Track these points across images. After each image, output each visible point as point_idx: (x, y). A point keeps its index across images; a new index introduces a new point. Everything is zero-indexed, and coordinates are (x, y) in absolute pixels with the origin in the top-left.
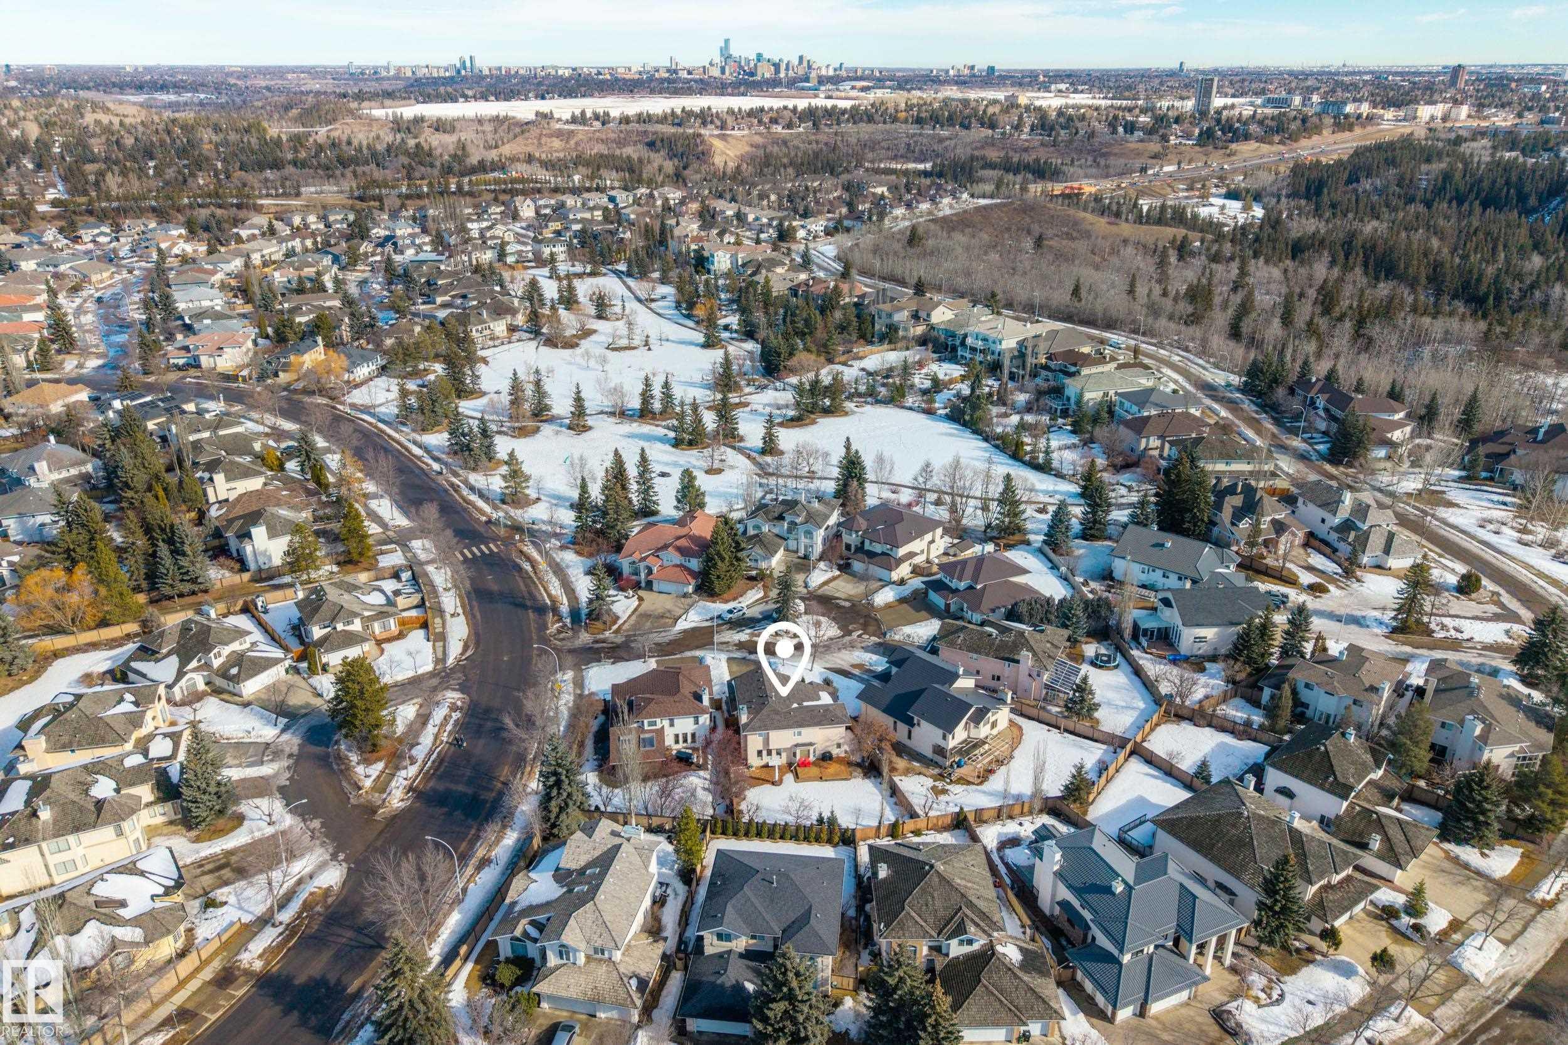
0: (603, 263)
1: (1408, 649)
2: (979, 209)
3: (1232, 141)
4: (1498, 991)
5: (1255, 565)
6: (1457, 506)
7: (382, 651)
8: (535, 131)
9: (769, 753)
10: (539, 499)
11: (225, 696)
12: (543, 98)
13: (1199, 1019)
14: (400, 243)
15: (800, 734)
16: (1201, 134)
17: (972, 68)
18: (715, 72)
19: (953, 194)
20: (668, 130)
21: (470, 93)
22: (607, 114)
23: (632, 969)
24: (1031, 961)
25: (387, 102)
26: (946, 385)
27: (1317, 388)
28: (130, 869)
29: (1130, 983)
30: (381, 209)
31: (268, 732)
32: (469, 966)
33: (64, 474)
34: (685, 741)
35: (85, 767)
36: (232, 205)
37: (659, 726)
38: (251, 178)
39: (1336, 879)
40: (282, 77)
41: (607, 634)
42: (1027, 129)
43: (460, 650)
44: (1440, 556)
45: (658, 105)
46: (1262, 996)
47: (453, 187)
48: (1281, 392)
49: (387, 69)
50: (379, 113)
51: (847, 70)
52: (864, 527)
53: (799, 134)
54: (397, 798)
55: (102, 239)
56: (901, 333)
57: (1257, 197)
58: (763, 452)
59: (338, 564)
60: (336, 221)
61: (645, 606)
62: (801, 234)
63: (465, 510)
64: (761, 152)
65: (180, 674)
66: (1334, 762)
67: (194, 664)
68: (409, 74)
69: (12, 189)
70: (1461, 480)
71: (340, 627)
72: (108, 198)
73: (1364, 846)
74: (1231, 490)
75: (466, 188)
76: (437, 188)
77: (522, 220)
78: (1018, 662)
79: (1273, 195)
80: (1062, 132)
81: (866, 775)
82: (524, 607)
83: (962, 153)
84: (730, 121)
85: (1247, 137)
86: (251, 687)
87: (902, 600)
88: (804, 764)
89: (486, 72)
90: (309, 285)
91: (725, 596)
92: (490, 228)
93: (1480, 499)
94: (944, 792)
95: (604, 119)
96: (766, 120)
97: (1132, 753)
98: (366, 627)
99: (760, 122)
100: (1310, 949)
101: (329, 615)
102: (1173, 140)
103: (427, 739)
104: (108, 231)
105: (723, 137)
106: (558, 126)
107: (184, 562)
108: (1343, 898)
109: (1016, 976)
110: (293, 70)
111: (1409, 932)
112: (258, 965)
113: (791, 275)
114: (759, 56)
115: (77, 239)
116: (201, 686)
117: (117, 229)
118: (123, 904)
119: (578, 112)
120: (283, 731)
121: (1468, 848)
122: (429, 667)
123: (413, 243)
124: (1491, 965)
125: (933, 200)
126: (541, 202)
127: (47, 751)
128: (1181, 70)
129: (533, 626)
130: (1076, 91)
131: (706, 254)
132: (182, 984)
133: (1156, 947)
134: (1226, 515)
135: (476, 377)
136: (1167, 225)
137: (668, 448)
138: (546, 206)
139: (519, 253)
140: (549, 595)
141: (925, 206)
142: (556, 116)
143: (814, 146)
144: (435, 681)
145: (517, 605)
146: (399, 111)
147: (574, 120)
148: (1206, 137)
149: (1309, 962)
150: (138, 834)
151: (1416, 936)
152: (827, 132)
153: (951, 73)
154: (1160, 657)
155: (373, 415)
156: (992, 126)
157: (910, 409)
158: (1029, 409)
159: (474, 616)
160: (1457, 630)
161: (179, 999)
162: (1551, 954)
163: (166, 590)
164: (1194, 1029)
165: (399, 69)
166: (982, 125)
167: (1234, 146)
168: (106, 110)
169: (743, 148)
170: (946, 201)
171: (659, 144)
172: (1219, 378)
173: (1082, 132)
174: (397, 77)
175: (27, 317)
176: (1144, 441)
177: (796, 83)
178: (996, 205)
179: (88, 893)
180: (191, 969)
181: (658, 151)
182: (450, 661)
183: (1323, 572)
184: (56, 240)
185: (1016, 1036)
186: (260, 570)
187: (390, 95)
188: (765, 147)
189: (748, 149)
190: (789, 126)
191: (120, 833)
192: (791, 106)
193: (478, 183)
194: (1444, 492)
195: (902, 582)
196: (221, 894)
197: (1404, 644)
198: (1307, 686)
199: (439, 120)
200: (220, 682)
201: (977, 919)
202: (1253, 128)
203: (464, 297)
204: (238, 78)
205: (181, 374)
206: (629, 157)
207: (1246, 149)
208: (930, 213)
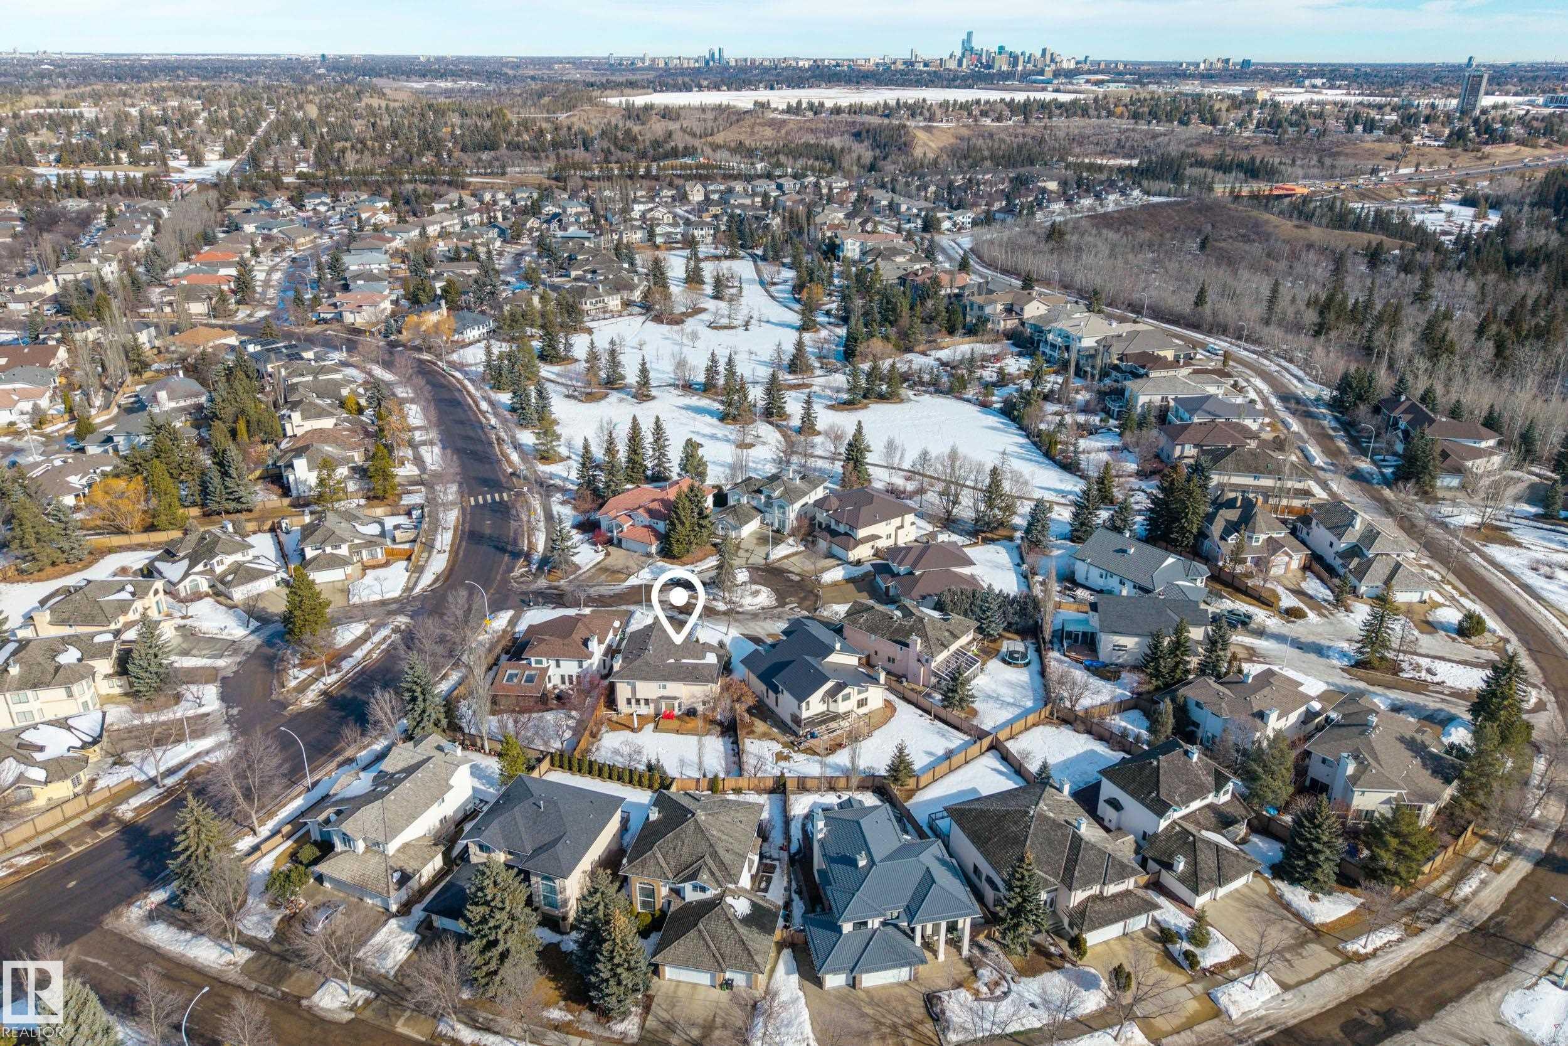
0: (742, 246)
1: (1361, 685)
2: (1146, 207)
3: (1486, 143)
4: (1244, 1032)
5: (1237, 583)
6: (1519, 545)
7: (364, 575)
8: (749, 120)
9: (638, 701)
10: (569, 458)
11: (221, 599)
12: (772, 88)
13: (910, 1000)
14: (565, 220)
15: (664, 687)
16: (1450, 136)
17: (1227, 61)
18: (953, 65)
19: (1123, 192)
20: (875, 120)
21: (705, 83)
22: (822, 105)
23: (401, 864)
24: (760, 918)
25: (627, 91)
26: (1012, 379)
27: (1402, 408)
28: (63, 724)
29: (843, 951)
30: (565, 189)
31: (238, 632)
32: (289, 843)
33: (182, 404)
34: (571, 682)
35: (63, 638)
36: (444, 182)
37: (545, 665)
38: (468, 159)
39: (1112, 889)
40: (549, 68)
41: (562, 582)
42: (1252, 127)
43: (429, 582)
44: (1463, 594)
45: (871, 97)
46: (985, 989)
47: (642, 171)
48: (1363, 409)
49: (643, 59)
50: (614, 101)
51: (1092, 63)
52: (834, 507)
53: (1007, 128)
54: (308, 700)
55: (322, 209)
56: (990, 326)
57: (1495, 204)
58: (800, 431)
59: (368, 498)
60: (522, 199)
61: (610, 561)
62: (946, 225)
63: (499, 461)
64: (965, 145)
65: (186, 575)
66: (1161, 778)
67: (200, 567)
68: (662, 65)
69: (271, 163)
70: (1536, 517)
71: (329, 550)
72: (342, 172)
73: (1169, 867)
74: (1231, 504)
75: (654, 172)
76: (627, 171)
77: (689, 202)
78: (907, 645)
79: (1515, 203)
80: (1290, 130)
81: (723, 734)
82: (503, 550)
83: (1174, 150)
84: (939, 113)
85: (1505, 139)
86: (239, 594)
87: (850, 580)
88: (669, 717)
89: (733, 63)
90: (464, 255)
91: (685, 559)
92: (651, 210)
93: (1551, 540)
94: (787, 758)
95: (816, 109)
96: (976, 112)
97: (991, 748)
98: (352, 553)
99: (970, 114)
100: (1062, 956)
101: (321, 538)
102: (1417, 140)
103: (359, 654)
104: (328, 201)
105: (928, 129)
106: (772, 115)
107: (229, 483)
108: (1111, 910)
109: (732, 926)
110: (560, 61)
111: (1181, 959)
112: (129, 815)
113: (909, 265)
114: (1001, 48)
115: (301, 207)
116: (204, 586)
117: (336, 198)
118: (41, 749)
119: (794, 103)
120: (253, 632)
121: (1299, 890)
122: (396, 594)
123: (577, 221)
124: (1255, 1005)
125: (1098, 196)
126: (711, 188)
127: (51, 623)
128: (1469, 64)
129: (503, 567)
130: (1331, 87)
131: (838, 241)
132: (66, 821)
133: (884, 924)
134: (1217, 528)
135: (569, 346)
136: (1363, 230)
137: (715, 421)
138: (715, 192)
139: (669, 234)
140: (530, 542)
141: (1087, 202)
142: (773, 106)
143: (1021, 139)
144: (394, 607)
145: (497, 548)
146: (631, 99)
147: (789, 110)
148: (1459, 136)
149: (1055, 968)
150: (87, 697)
151: (1185, 964)
152: (1036, 125)
153: (1202, 66)
154: (1077, 661)
155: (466, 373)
156: (1214, 122)
157: (968, 401)
158: (1085, 409)
159: (457, 554)
160: (1429, 671)
161: (57, 833)
162: (1330, 1006)
163: (214, 506)
164: (900, 1008)
165: (653, 60)
166: (1203, 121)
167: (1487, 149)
168: (382, 95)
169: (947, 140)
170: (1112, 197)
171: (864, 134)
172: (1309, 390)
173: (1312, 130)
174: (651, 68)
175: (223, 272)
176: (1178, 449)
177: (1029, 77)
178: (1168, 204)
179: (17, 736)
180: (78, 810)
181: (862, 141)
182: (417, 590)
183: (1311, 597)
184: (283, 207)
185: (718, 982)
186: (298, 498)
187: (632, 85)
188: (969, 139)
189: (953, 140)
190: (999, 119)
191: (70, 695)
192: (1008, 99)
193: (665, 168)
194: (1510, 529)
195: (859, 563)
196: (131, 755)
197: (1360, 679)
198: (1198, 704)
199: (666, 108)
200: (220, 587)
201: (715, 869)
202: (1516, 130)
203: (594, 272)
204: (512, 68)
205: (325, 326)
206: (833, 147)
207: (1501, 152)
208: (1092, 208)
